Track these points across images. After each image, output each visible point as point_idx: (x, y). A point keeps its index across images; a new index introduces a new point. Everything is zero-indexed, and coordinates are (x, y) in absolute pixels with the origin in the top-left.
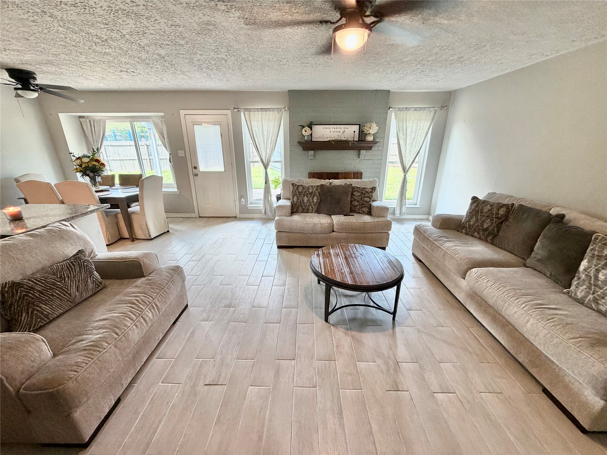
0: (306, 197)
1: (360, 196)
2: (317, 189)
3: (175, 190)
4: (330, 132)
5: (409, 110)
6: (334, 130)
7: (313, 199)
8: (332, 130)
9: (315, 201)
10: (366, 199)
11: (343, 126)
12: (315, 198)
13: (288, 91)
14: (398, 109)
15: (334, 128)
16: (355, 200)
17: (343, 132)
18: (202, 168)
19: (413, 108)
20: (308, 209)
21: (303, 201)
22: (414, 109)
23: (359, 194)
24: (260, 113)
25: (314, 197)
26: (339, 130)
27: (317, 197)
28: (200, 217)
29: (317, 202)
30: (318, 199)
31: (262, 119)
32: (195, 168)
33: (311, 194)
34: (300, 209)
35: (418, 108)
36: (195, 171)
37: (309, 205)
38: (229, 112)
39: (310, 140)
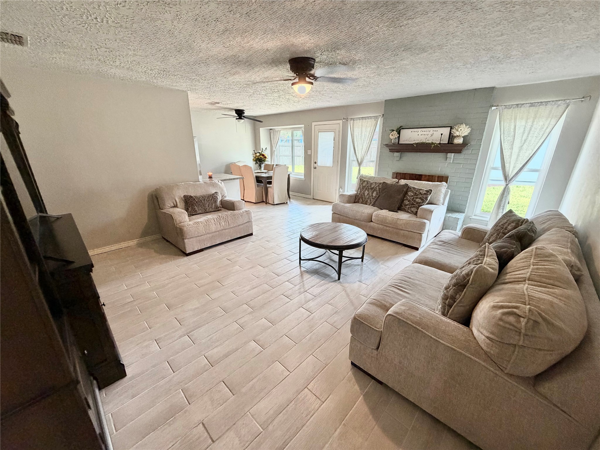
0: (367, 191)
1: (412, 196)
2: (379, 186)
3: (303, 177)
4: (418, 135)
5: (521, 107)
6: (422, 133)
7: (372, 193)
8: (420, 133)
9: (374, 195)
10: (417, 200)
11: (432, 129)
12: (375, 193)
13: (386, 101)
14: (505, 107)
15: (423, 131)
16: (407, 199)
17: (432, 135)
18: (319, 163)
19: (528, 103)
20: (367, 201)
21: (364, 194)
22: (529, 105)
23: (413, 194)
24: (361, 121)
25: (373, 192)
26: (427, 133)
27: (377, 192)
28: (313, 199)
29: (375, 197)
30: (377, 194)
31: (362, 125)
32: (315, 163)
33: (372, 189)
34: (361, 200)
35: (537, 102)
36: (316, 165)
37: (368, 198)
38: (341, 122)
39: (397, 143)
